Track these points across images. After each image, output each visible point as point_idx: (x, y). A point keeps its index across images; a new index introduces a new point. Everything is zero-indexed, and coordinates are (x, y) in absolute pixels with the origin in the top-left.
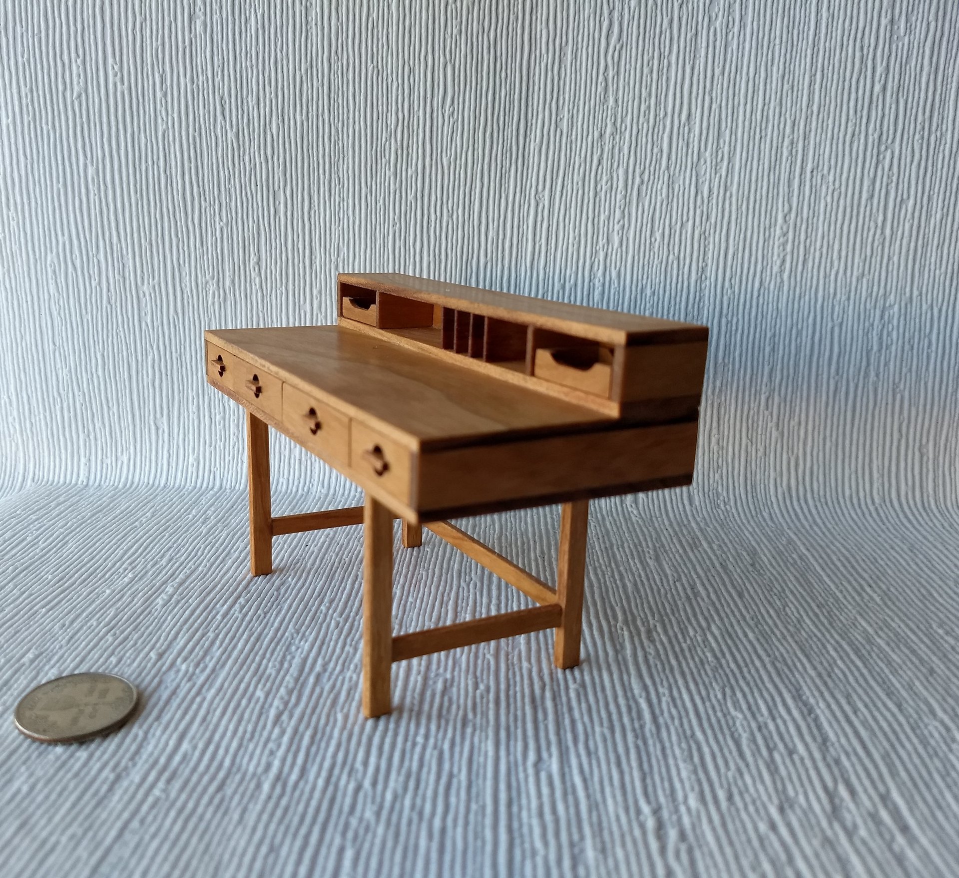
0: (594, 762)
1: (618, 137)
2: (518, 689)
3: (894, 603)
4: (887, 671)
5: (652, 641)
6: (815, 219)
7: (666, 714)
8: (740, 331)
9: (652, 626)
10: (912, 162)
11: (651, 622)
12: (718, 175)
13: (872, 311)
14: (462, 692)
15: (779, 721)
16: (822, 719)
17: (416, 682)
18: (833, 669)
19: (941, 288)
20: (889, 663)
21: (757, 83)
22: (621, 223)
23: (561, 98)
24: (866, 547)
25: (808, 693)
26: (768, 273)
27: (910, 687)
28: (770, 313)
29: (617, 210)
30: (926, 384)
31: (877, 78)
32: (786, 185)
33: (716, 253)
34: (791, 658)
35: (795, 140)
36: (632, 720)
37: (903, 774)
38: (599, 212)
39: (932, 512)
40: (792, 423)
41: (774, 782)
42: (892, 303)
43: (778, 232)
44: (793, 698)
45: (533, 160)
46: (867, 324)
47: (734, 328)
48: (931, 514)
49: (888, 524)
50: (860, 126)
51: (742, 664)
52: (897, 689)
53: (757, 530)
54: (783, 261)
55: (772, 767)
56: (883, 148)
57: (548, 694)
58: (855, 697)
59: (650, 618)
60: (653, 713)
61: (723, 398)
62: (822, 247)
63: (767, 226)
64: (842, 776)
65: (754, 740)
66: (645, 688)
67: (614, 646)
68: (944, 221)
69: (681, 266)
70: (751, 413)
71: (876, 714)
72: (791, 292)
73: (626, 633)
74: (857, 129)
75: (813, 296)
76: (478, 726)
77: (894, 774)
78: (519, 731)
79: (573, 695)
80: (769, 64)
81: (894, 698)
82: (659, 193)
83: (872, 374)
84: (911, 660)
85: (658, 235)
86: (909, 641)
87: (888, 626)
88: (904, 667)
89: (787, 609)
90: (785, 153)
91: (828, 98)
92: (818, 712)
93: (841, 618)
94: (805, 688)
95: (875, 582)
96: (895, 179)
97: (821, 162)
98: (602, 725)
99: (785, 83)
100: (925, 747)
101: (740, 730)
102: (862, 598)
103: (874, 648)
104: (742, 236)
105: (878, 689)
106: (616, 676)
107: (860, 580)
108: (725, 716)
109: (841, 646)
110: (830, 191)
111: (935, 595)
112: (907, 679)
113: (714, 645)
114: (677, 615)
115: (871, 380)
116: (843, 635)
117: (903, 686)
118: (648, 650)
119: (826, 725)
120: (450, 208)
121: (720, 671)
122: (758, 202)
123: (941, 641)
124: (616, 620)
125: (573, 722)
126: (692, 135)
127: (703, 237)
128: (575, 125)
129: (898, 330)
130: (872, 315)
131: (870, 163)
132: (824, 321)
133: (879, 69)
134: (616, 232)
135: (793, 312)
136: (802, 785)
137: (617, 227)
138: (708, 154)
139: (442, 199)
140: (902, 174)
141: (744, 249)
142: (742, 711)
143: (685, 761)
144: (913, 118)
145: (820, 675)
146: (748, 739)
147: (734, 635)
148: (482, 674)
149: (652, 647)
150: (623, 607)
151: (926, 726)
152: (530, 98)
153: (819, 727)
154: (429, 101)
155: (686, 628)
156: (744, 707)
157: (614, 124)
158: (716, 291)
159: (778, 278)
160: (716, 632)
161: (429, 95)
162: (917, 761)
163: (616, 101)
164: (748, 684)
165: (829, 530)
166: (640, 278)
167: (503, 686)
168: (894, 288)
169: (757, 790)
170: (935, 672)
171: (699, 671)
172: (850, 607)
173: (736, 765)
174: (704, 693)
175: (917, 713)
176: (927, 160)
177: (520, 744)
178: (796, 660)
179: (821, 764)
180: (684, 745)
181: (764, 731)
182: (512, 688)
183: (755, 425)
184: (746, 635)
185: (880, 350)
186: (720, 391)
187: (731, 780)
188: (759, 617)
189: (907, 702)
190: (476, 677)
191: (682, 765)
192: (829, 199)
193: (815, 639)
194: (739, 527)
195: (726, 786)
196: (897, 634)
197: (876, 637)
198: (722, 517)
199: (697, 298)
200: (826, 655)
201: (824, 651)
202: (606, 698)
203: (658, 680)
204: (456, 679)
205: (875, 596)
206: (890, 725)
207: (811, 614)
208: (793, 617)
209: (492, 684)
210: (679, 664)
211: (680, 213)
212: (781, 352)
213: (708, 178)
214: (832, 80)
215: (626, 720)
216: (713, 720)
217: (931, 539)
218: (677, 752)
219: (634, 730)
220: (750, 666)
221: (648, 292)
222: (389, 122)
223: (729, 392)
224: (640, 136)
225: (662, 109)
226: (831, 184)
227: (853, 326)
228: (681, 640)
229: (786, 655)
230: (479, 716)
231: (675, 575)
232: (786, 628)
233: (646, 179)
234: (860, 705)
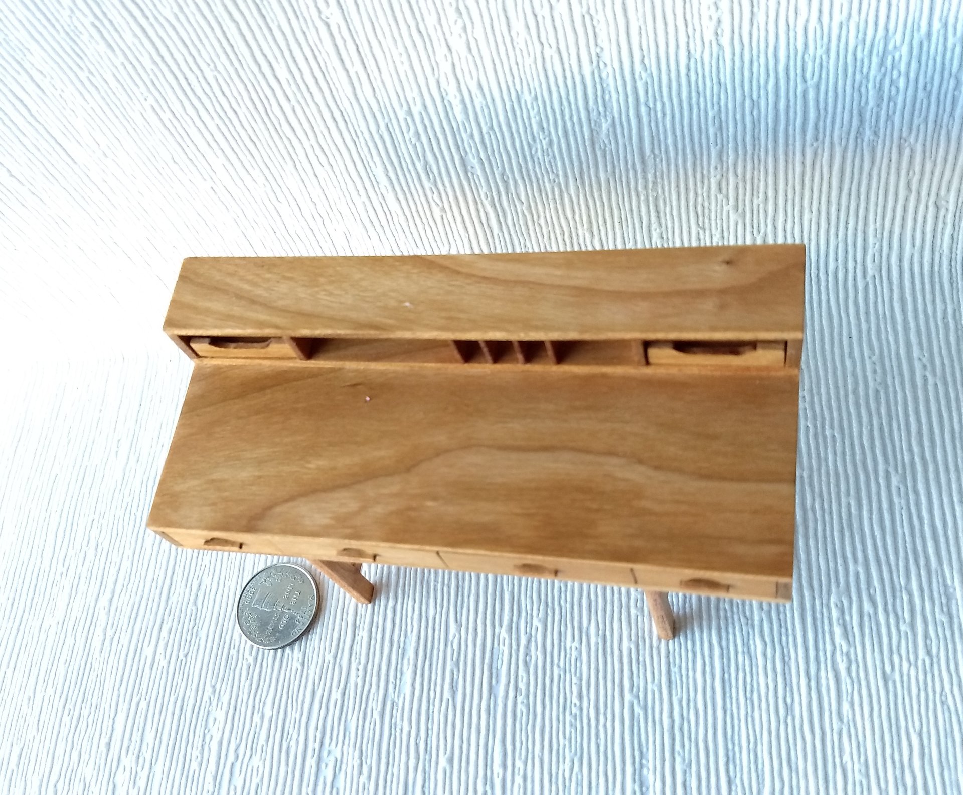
8: (668, 118)
13: (866, 59)
22: (460, 23)
28: (708, 88)
33: (612, 32)
40: (756, 202)
42: (898, 44)
46: (858, 77)
47: (659, 115)
61: (660, 191)
69: (566, 60)
70: (700, 199)
72: (737, 59)
75: (771, 58)
83: (868, 134)
115: (866, 139)
127: (587, 17)
130: (866, 65)
132: (792, 83)
135: (742, 82)
137: (455, 30)
141: (654, 18)
158: (623, 77)
159: (714, 46)
183: (706, 211)
185: (879, 106)
186: (655, 183)
199: (599, 93)
212: (731, 130)
221: (527, 97)
223: (666, 183)
227: (836, 83)
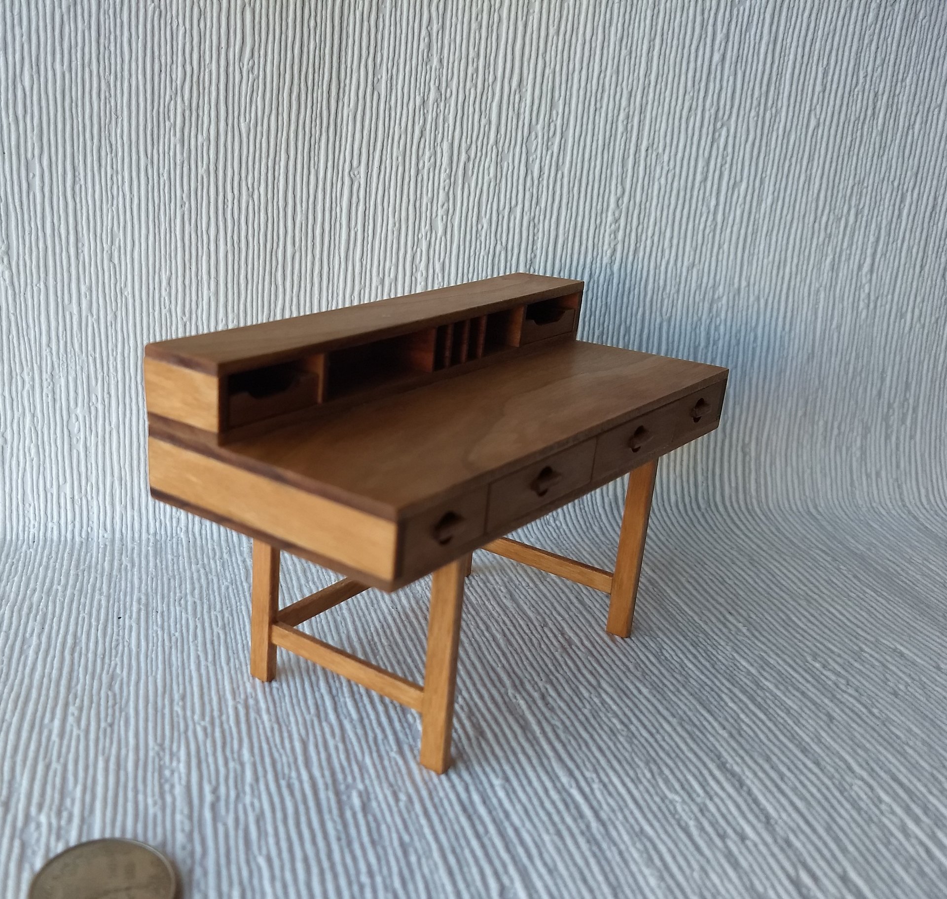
0: (559, 882)
1: (442, 104)
2: (442, 794)
3: (760, 633)
4: (790, 722)
5: (552, 709)
6: (648, 204)
7: (605, 806)
9: (543, 690)
10: (746, 141)
11: (540, 684)
12: (549, 153)
13: (701, 304)
14: (384, 806)
15: (717, 800)
16: (755, 791)
17: (328, 799)
18: (739, 724)
19: (768, 279)
20: (788, 713)
21: (593, 46)
22: (445, 207)
23: (379, 55)
24: (708, 562)
25: (730, 760)
26: (598, 265)
27: (819, 741)
28: (598, 309)
29: (441, 191)
30: (750, 380)
31: (716, 47)
32: (620, 164)
33: (545, 242)
34: (695, 715)
35: (631, 113)
36: (575, 820)
37: (851, 848)
38: (421, 193)
39: (757, 516)
41: (740, 878)
42: (721, 294)
43: (610, 218)
44: (718, 767)
45: (347, 129)
46: (695, 319)
48: (756, 518)
49: (719, 532)
50: (698, 99)
51: (654, 731)
52: (808, 744)
53: (594, 549)
54: (615, 250)
55: (732, 860)
56: (719, 125)
57: (476, 798)
58: (774, 759)
59: (536, 678)
60: (592, 807)
62: (653, 235)
63: (599, 212)
64: (800, 861)
65: (702, 829)
66: (571, 774)
67: (518, 722)
68: (774, 207)
69: (509, 258)
71: (802, 778)
72: (621, 285)
73: (522, 702)
74: (694, 103)
75: (642, 289)
76: (420, 852)
77: (844, 850)
78: (467, 852)
79: (501, 794)
80: (607, 25)
81: (810, 756)
82: (486, 172)
84: (807, 706)
85: (485, 221)
86: (793, 680)
87: (768, 664)
88: (803, 714)
89: (664, 652)
90: (621, 129)
91: (666, 67)
92: (748, 782)
93: (720, 657)
94: (724, 754)
95: (733, 608)
96: (729, 159)
97: (656, 140)
98: (547, 831)
99: (623, 47)
100: (860, 814)
101: (685, 817)
102: (730, 630)
103: (767, 694)
104: (573, 223)
105: (790, 745)
106: (535, 761)
107: (718, 606)
108: (663, 801)
109: (735, 695)
110: (664, 172)
111: (794, 618)
112: (812, 730)
113: (614, 707)
114: (561, 672)
116: (732, 680)
117: (812, 740)
118: (553, 722)
119: (761, 798)
120: (250, 186)
121: (636, 742)
122: (591, 183)
123: (823, 677)
124: (504, 686)
125: (516, 830)
126: (523, 104)
127: (532, 224)
128: (394, 88)
129: (725, 325)
130: (700, 309)
131: (706, 142)
132: (653, 316)
133: (719, 37)
134: (439, 217)
136: (768, 878)
137: (440, 212)
138: (539, 127)
139: (240, 174)
140: (736, 154)
141: (574, 237)
142: (677, 793)
143: (648, 866)
144: (749, 93)
145: (731, 735)
146: (696, 826)
147: (628, 692)
148: (396, 781)
149: (555, 718)
150: (503, 667)
151: (851, 785)
152: (343, 53)
153: (756, 801)
154: (223, 52)
155: (578, 688)
156: (677, 786)
157: (439, 88)
159: (608, 270)
160: (610, 690)
161: (223, 44)
162: (858, 831)
163: (441, 61)
164: (668, 755)
165: (663, 544)
166: (466, 271)
167: (424, 793)
168: (723, 280)
169: (728, 891)
170: (834, 718)
171: (615, 744)
172: (723, 643)
173: (698, 862)
174: (631, 773)
175: (837, 770)
176: (761, 140)
177: (475, 870)
178: (702, 719)
179: (776, 850)
180: (639, 845)
181: (707, 814)
182: (434, 794)
184: (640, 692)
187: (699, 882)
188: (642, 666)
189: (824, 760)
190: (391, 785)
191: (647, 871)
192: (663, 181)
193: (707, 688)
194: (574, 545)
195: (697, 890)
196: (779, 673)
197: (762, 679)
198: (555, 536)
200: (727, 708)
201: (722, 703)
202: (536, 793)
203: (579, 761)
204: (370, 789)
205: (740, 626)
206: (819, 790)
207: (690, 656)
208: (673, 662)
209: (411, 790)
210: (592, 737)
211: (508, 197)
213: (539, 156)
214: (672, 47)
215: (569, 820)
216: (655, 808)
217: (765, 548)
218: (636, 855)
219: (582, 833)
220: (661, 731)
222: (174, 76)
224: (466, 104)
225: (492, 73)
226: (665, 164)
227: (681, 321)
228: (580, 705)
229: (689, 713)
230: (416, 838)
231: (539, 617)
232: (673, 676)
233: (473, 156)
234: (784, 770)
